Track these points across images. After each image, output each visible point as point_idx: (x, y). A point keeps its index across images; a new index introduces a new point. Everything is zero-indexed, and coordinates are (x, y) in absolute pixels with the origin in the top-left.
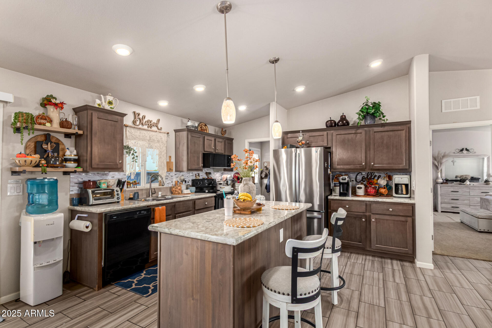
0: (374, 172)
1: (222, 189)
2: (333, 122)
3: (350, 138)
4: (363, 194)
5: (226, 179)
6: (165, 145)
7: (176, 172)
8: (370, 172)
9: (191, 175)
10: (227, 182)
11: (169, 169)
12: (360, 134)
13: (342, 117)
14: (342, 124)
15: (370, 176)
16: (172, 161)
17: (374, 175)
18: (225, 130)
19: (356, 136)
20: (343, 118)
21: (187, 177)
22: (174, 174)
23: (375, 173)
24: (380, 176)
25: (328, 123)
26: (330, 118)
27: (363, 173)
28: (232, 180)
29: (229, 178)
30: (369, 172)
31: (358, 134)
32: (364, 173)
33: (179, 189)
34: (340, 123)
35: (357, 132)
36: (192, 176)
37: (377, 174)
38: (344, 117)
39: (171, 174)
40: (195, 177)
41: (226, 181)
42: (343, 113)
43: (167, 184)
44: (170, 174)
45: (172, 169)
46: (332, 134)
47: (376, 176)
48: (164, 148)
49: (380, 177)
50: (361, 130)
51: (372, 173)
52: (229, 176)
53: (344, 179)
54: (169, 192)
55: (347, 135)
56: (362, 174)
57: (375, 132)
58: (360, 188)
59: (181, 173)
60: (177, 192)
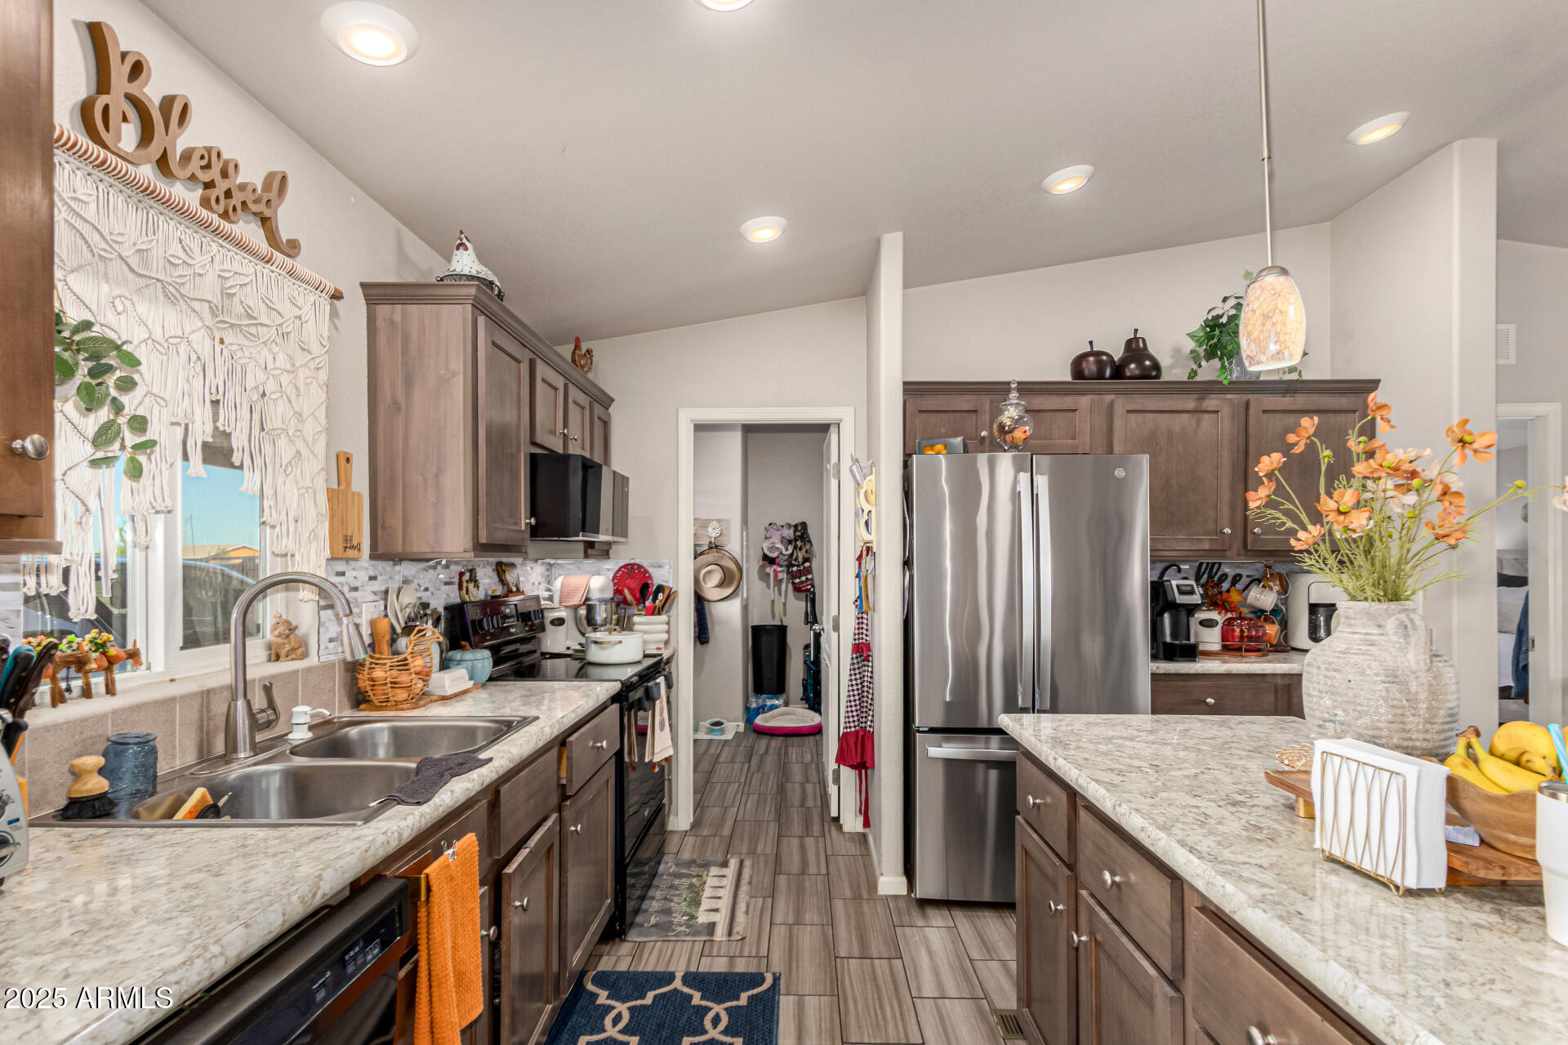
0: (1220, 564)
1: (604, 649)
2: (1104, 358)
3: (1177, 429)
4: (1217, 647)
5: (587, 599)
6: (323, 375)
7: (374, 562)
8: (1208, 563)
9: (441, 576)
10: (590, 609)
11: (341, 539)
12: (1213, 416)
13: (1134, 345)
14: (1137, 372)
15: (1205, 576)
16: (355, 488)
17: (1219, 573)
18: (587, 351)
19: (1198, 423)
20: (1136, 349)
21: (426, 589)
22: (363, 576)
23: (1222, 566)
24: (1240, 576)
25: (1088, 361)
26: (1091, 343)
27: (1182, 567)
28: (612, 599)
29: (602, 590)
30: (1201, 564)
31: (1207, 416)
32: (1187, 567)
33: (418, 669)
34: (1129, 369)
35: (1203, 409)
36: (446, 584)
37: (1230, 568)
38: (1141, 345)
39: (350, 574)
40: (460, 588)
41: (584, 607)
42: (1136, 331)
43: (331, 640)
44: (343, 574)
45: (355, 543)
46: (1111, 405)
47: (1225, 575)
48: (317, 396)
49: (1239, 580)
50: (1218, 399)
51: (1214, 564)
52: (597, 580)
53: (1189, 588)
54: (343, 692)
55: (1165, 415)
56: (1179, 570)
57: (1264, 412)
58: (1208, 624)
59: (398, 568)
60: (402, 695)
